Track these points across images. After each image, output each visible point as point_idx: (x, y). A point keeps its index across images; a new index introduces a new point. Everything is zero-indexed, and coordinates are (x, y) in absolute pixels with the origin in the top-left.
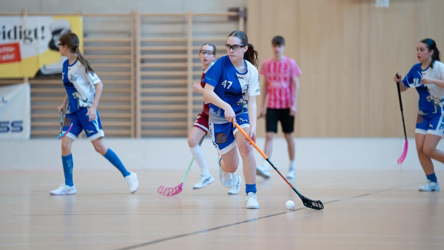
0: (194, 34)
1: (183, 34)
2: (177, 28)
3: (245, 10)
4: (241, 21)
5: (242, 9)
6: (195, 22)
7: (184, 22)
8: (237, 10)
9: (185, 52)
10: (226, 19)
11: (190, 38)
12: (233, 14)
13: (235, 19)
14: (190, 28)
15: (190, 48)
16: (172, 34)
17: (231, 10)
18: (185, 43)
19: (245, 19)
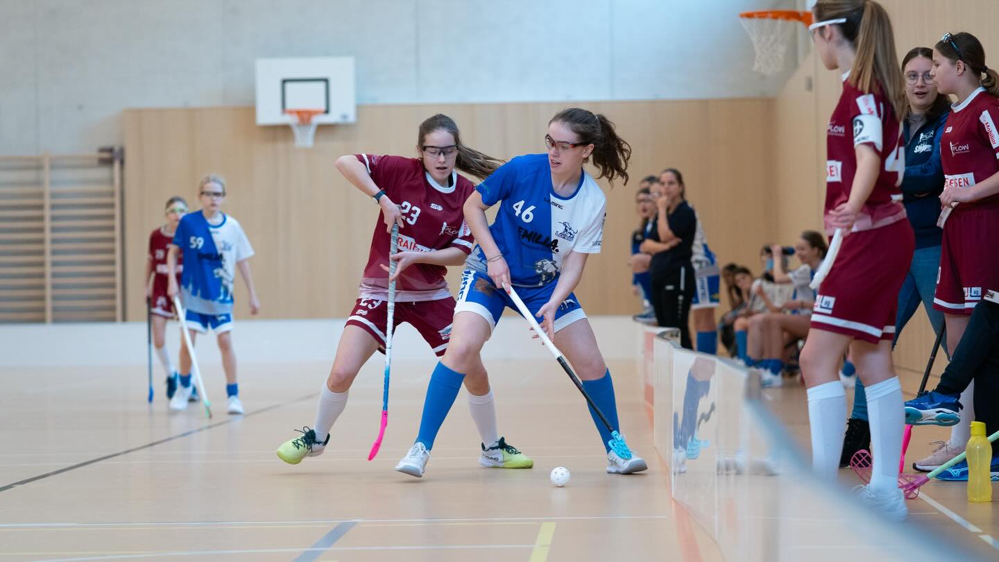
0: (53, 183)
1: (38, 183)
2: (30, 176)
3: (122, 151)
4: (117, 165)
5: (117, 149)
6: (53, 167)
7: (39, 168)
8: (111, 150)
9: (41, 207)
10: (96, 162)
11: (48, 189)
12: (106, 155)
13: (108, 162)
14: (47, 175)
15: (48, 202)
16: (23, 184)
17: (102, 150)
18: (40, 195)
19: (122, 162)
